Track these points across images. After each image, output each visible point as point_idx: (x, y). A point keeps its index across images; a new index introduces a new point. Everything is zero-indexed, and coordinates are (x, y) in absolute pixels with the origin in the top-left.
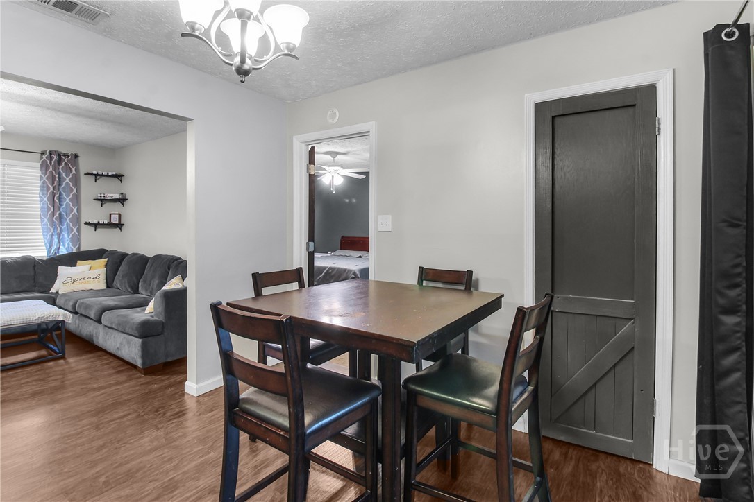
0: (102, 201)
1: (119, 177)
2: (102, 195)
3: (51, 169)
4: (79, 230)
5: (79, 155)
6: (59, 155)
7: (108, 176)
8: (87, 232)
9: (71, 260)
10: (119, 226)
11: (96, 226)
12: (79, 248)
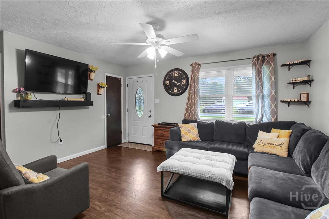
0: (294, 84)
1: (306, 63)
2: (294, 80)
3: (258, 66)
4: (276, 106)
5: (277, 53)
6: (263, 57)
7: (297, 64)
8: (282, 108)
9: (267, 127)
10: (307, 103)
11: (289, 103)
12: (276, 119)
